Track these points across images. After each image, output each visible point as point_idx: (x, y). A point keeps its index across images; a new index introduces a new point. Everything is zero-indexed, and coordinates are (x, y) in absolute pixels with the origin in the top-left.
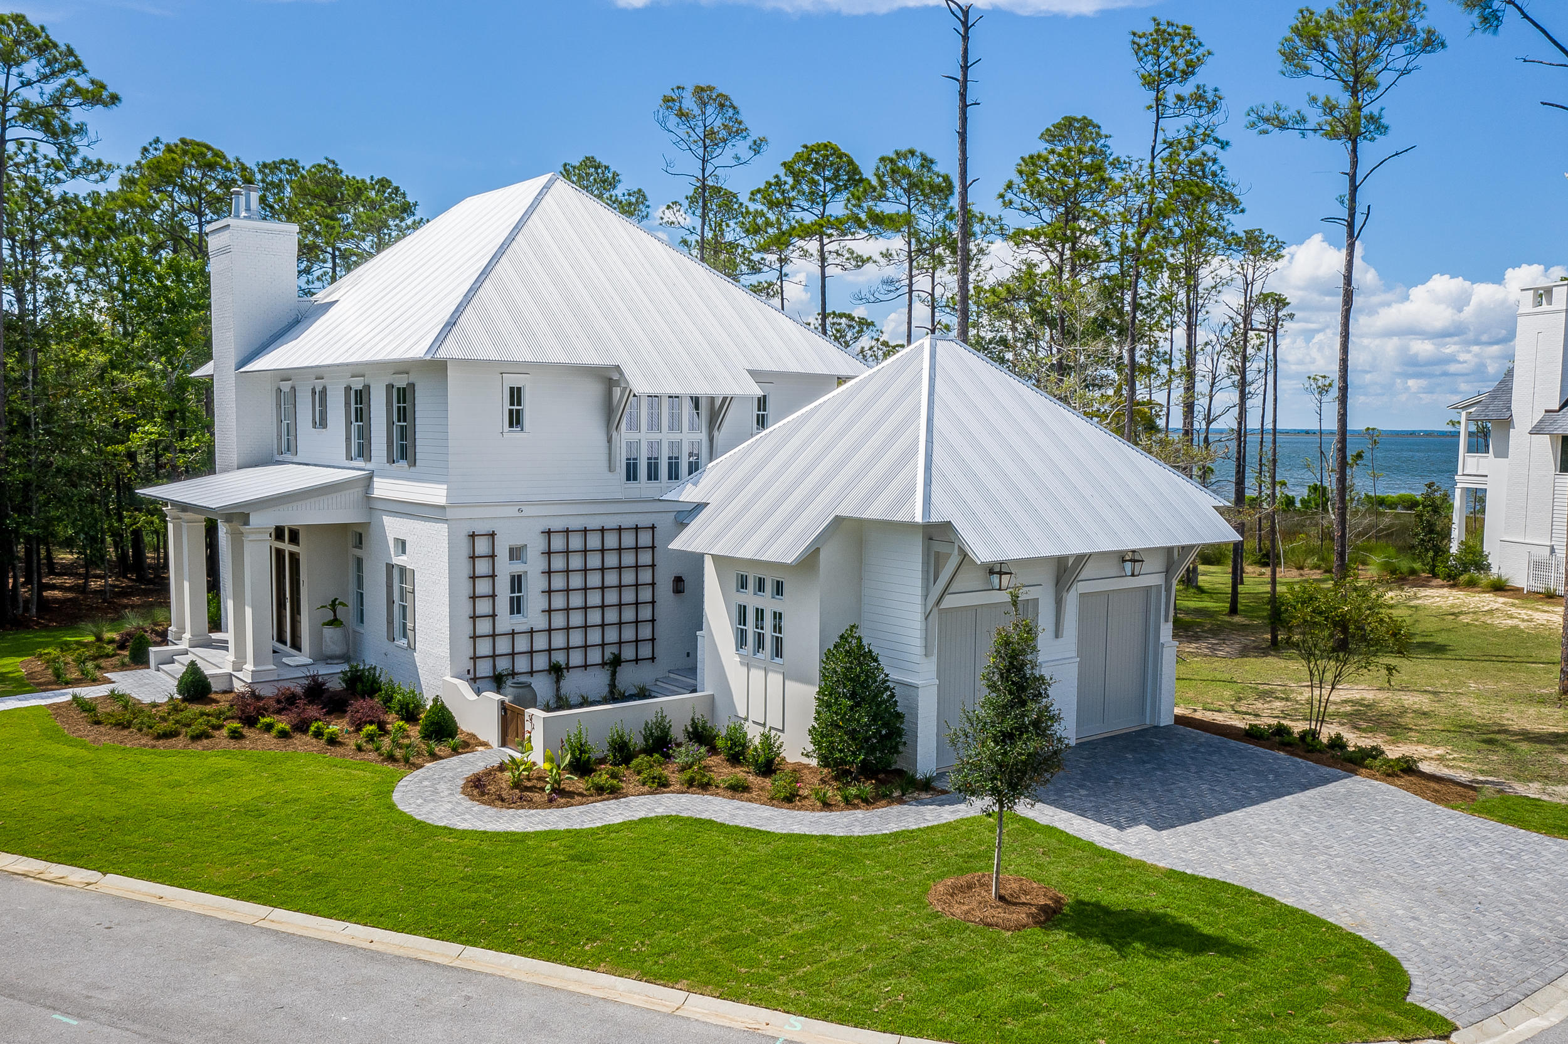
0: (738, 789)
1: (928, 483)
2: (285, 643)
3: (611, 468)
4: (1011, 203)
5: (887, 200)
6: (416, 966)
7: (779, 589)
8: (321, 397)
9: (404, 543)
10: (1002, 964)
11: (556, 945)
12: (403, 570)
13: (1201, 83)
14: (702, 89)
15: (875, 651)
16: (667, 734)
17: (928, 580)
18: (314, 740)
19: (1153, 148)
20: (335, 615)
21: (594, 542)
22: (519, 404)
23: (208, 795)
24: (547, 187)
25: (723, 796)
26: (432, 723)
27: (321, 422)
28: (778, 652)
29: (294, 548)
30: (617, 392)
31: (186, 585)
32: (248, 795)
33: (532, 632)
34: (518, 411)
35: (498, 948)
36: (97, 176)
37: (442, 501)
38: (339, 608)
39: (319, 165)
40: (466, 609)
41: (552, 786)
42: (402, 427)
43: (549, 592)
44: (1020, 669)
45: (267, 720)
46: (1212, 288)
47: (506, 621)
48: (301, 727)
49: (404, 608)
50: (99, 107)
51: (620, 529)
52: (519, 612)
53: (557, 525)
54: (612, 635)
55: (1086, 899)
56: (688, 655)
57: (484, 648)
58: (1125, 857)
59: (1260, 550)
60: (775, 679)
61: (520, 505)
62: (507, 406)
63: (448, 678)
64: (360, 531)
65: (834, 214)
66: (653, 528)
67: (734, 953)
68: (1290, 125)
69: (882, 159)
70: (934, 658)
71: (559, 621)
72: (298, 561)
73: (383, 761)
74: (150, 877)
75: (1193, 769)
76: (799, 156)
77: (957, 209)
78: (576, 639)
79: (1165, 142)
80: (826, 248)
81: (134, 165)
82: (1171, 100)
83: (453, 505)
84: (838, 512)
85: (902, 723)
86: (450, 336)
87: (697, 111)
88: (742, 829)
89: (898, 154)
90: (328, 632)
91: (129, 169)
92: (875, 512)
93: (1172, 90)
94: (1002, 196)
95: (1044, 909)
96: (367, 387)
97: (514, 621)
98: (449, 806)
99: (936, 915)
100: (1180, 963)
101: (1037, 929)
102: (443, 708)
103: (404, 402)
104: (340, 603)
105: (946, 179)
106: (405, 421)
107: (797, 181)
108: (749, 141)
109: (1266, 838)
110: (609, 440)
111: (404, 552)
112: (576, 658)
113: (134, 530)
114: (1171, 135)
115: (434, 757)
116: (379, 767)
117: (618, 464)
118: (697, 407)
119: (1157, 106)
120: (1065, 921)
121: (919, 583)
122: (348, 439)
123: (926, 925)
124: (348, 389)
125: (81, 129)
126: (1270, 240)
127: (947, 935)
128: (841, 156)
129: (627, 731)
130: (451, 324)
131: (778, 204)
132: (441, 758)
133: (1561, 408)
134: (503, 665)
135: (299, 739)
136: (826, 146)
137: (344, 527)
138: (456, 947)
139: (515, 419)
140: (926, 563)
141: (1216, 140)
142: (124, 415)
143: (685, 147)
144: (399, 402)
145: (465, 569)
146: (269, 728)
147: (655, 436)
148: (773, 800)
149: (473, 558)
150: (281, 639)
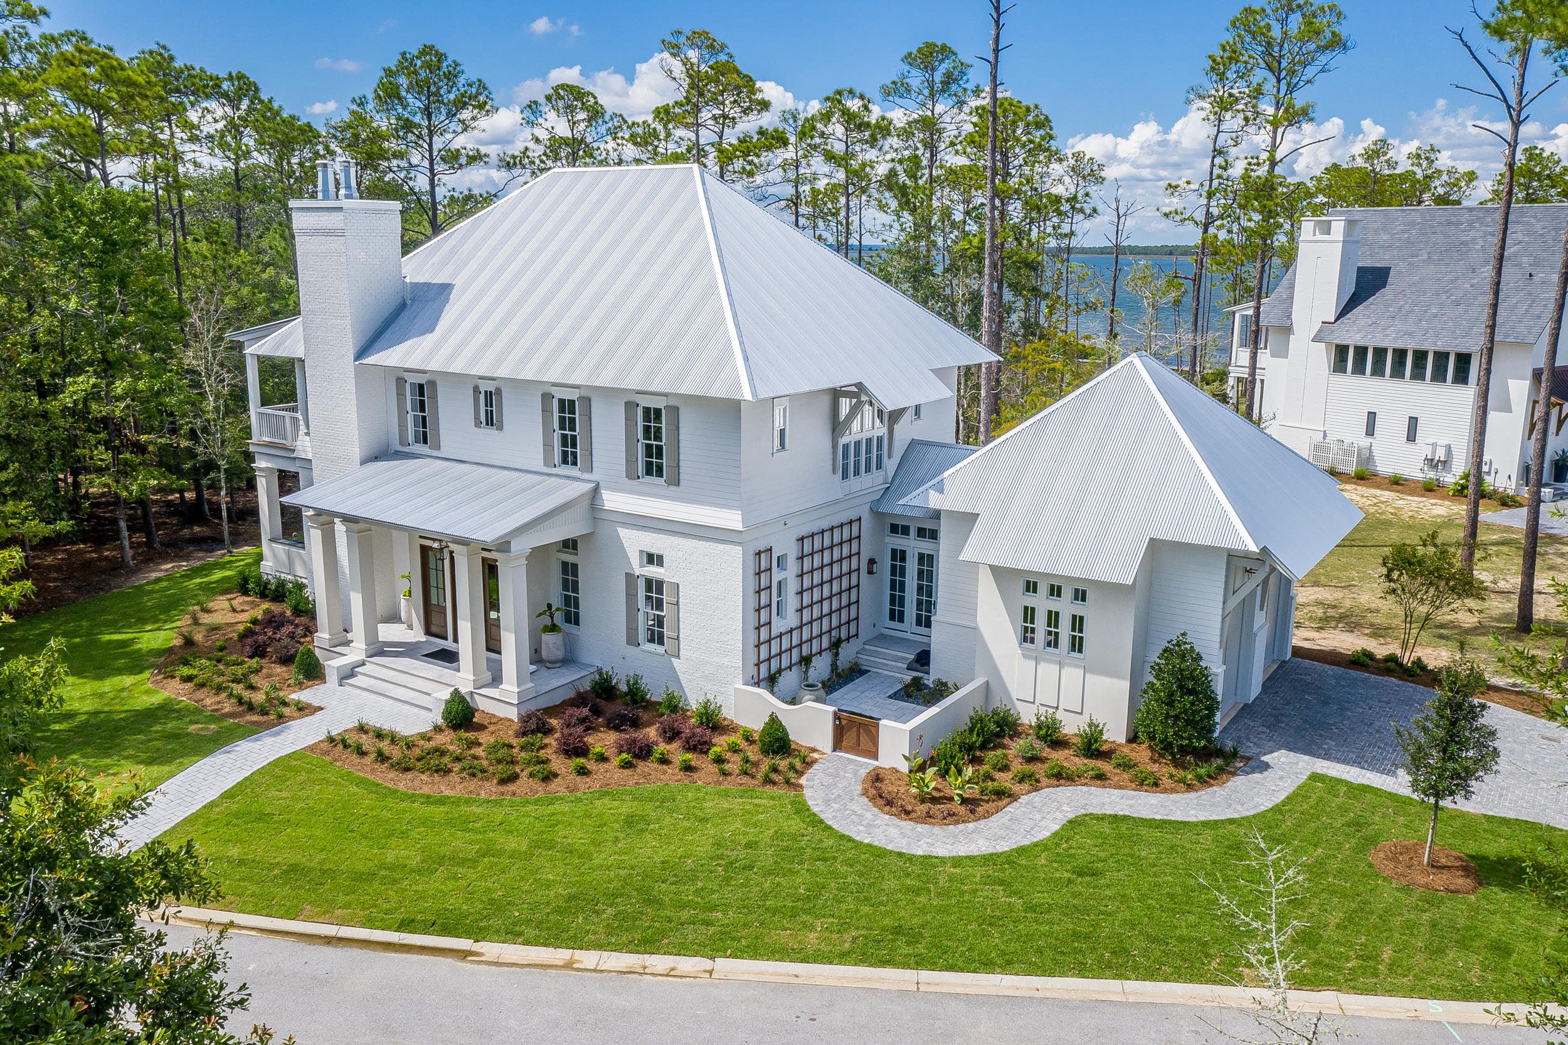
3: (835, 471)
7: (1078, 596)
8: (490, 397)
12: (653, 581)
20: (552, 621)
21: (827, 541)
22: (783, 425)
27: (490, 422)
28: (1077, 649)
33: (791, 631)
34: (781, 431)
37: (739, 526)
40: (752, 621)
41: (961, 796)
43: (801, 593)
45: (598, 750)
47: (776, 626)
51: (841, 526)
52: (779, 614)
53: (806, 531)
54: (835, 621)
56: (874, 626)
57: (764, 653)
61: (785, 518)
62: (776, 428)
63: (740, 686)
66: (860, 519)
70: (1224, 649)
71: (806, 617)
73: (763, 784)
78: (816, 630)
84: (1151, 535)
90: (550, 638)
96: (586, 400)
97: (780, 624)
103: (658, 422)
104: (558, 609)
110: (834, 447)
112: (815, 647)
117: (838, 466)
122: (548, 445)
124: (548, 396)
132: (802, 773)
133: (1336, 321)
134: (775, 665)
139: (780, 439)
145: (752, 585)
147: (858, 436)
149: (759, 574)
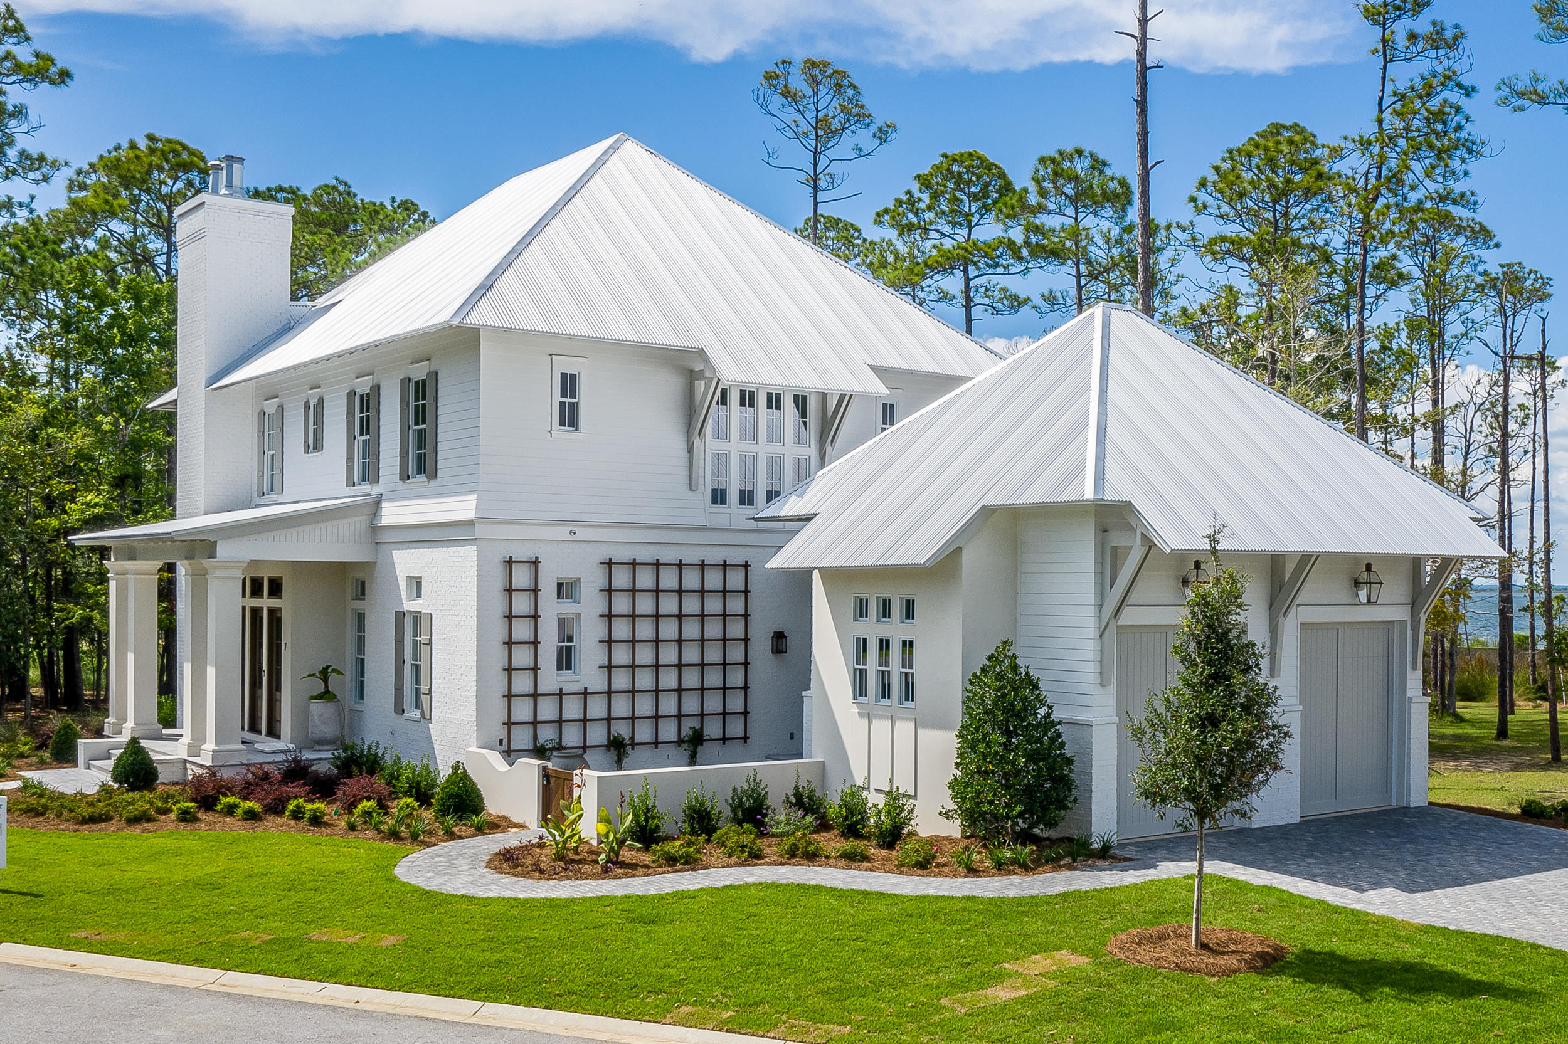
0: (853, 858)
1: (1101, 457)
2: (260, 733)
3: (692, 486)
4: (1205, 207)
5: (1050, 213)
6: (415, 1023)
7: (909, 610)
8: (316, 412)
9: (419, 585)
10: (1206, 1008)
11: (606, 998)
12: (417, 618)
13: (1439, 19)
14: (814, 64)
15: (1035, 675)
16: (761, 804)
17: (1102, 584)
18: (292, 823)
19: (1381, 99)
20: (326, 686)
21: (669, 579)
22: (573, 396)
23: (148, 871)
24: (614, 148)
25: (836, 867)
26: (451, 796)
27: (316, 443)
28: (909, 692)
29: (274, 603)
30: (700, 385)
31: (131, 657)
32: (197, 871)
33: (585, 693)
34: (571, 405)
35: (528, 1004)
36: (37, 175)
37: (470, 515)
38: (333, 677)
39: (326, 186)
40: (499, 658)
41: (608, 856)
42: (420, 431)
43: (609, 642)
44: (1223, 637)
45: (231, 800)
46: (1463, 335)
47: (550, 679)
48: (276, 808)
49: (418, 667)
50: (45, 85)
51: (703, 565)
52: (569, 667)
53: (622, 554)
54: (691, 705)
55: (1317, 949)
56: (792, 736)
57: (522, 711)
58: (1367, 914)
59: (1535, 681)
60: (905, 728)
61: (574, 525)
62: (557, 398)
63: (474, 749)
64: (361, 575)
65: (982, 239)
66: (746, 566)
67: (848, 1002)
68: (1551, 100)
69: (1042, 160)
70: (1112, 689)
71: (621, 681)
72: (279, 620)
73: (383, 839)
74: (60, 944)
75: (1454, 843)
76: (937, 168)
77: (1137, 220)
78: (644, 706)
79: (1395, 94)
80: (971, 284)
81: (86, 167)
82: (1401, 41)
83: (484, 521)
84: (985, 502)
85: (1071, 771)
86: (484, 301)
87: (808, 91)
88: (859, 892)
89: (1061, 154)
90: (317, 707)
91: (79, 173)
92: (1034, 495)
93: (1400, 28)
94: (1193, 199)
95: (1261, 956)
96: (377, 388)
97: (563, 678)
98: (470, 878)
99: (1118, 964)
100: (1439, 1006)
101: (1253, 975)
102: (465, 776)
103: (424, 398)
104: (334, 671)
105: (1123, 183)
106: (424, 422)
107: (935, 196)
108: (874, 128)
109: (1552, 901)
110: (690, 450)
111: (419, 595)
112: (644, 733)
113: (66, 627)
114: (1402, 85)
115: (451, 835)
116: (377, 844)
117: (701, 482)
118: (804, 415)
119: (1384, 47)
120: (1289, 968)
121: (1091, 588)
122: (350, 459)
123: (1103, 974)
124: (352, 394)
125: (19, 112)
126: (1532, 276)
127: (1133, 981)
128: (990, 166)
129: (708, 796)
130: (486, 287)
131: (910, 227)
132: (461, 837)
134: (546, 735)
135: (272, 820)
136: (970, 154)
137: (341, 568)
138: (472, 1005)
139: (569, 416)
140: (1100, 563)
141: (1459, 85)
142: (59, 486)
143: (791, 135)
144: (417, 399)
145: (498, 605)
146: (231, 810)
147: (749, 448)
148: (899, 868)
149: (509, 591)
150: (254, 728)
